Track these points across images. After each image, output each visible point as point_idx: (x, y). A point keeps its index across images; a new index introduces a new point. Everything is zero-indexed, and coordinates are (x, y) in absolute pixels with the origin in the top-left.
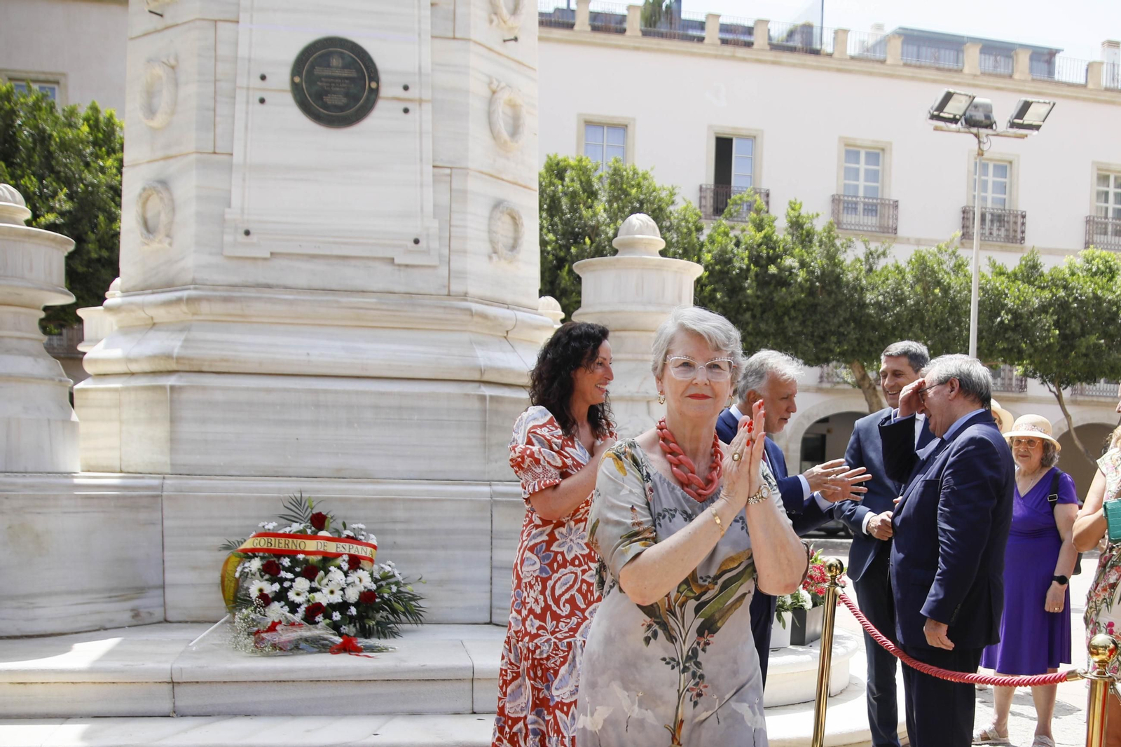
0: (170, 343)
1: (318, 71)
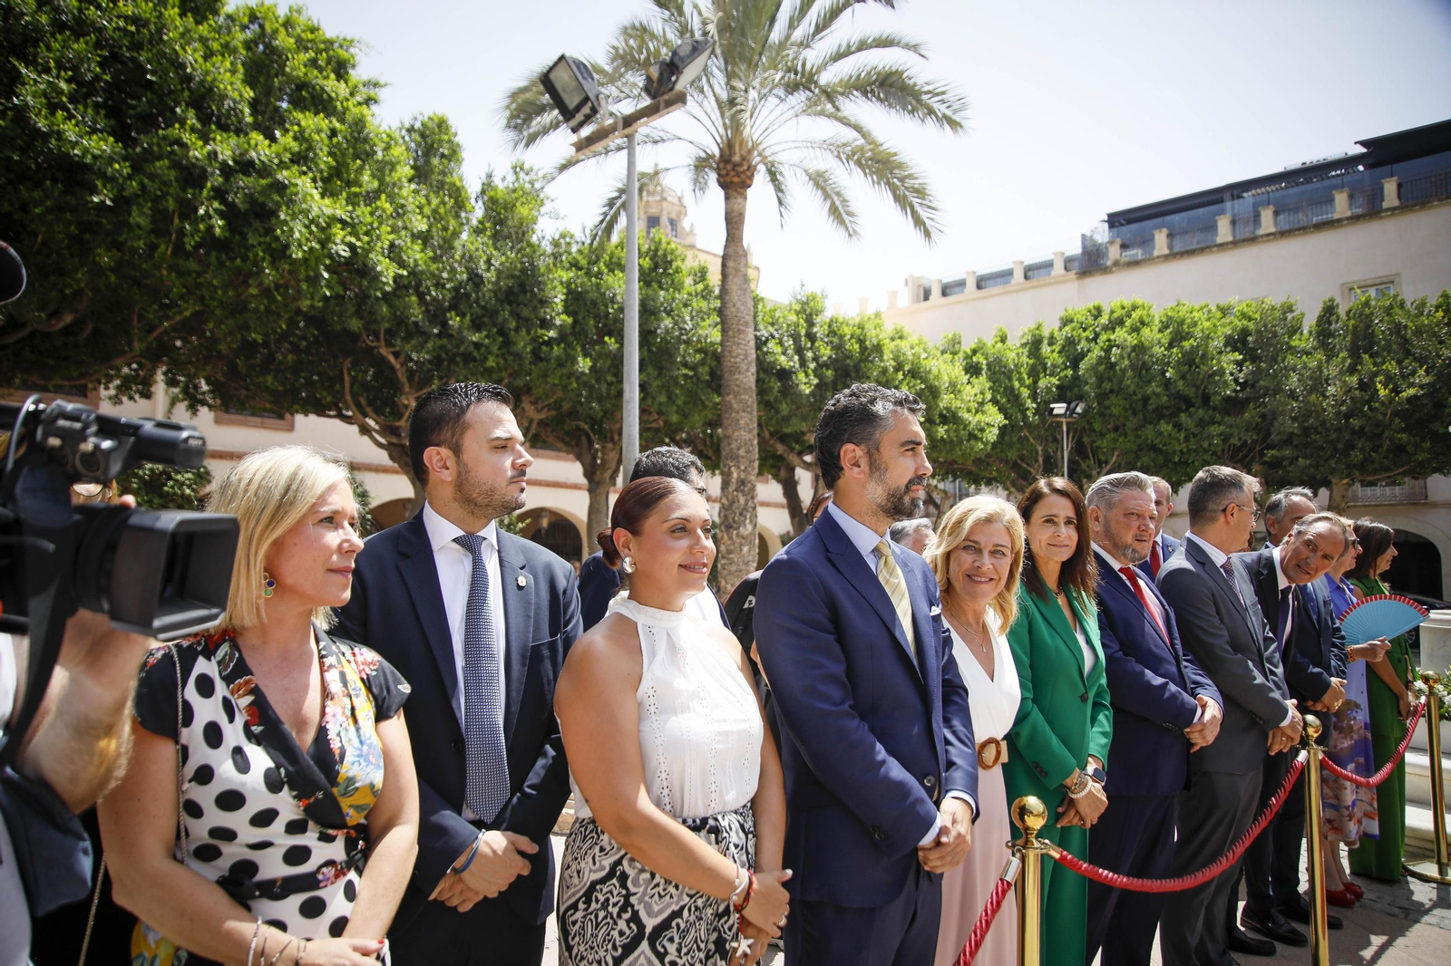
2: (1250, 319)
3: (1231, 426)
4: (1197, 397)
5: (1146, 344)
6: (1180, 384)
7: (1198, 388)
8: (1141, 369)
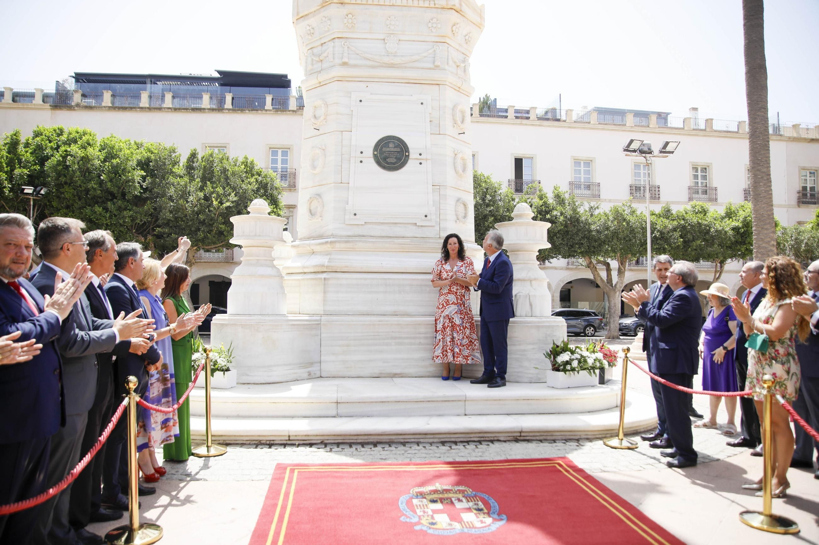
0: (324, 260)
1: (384, 149)
2: (152, 153)
3: (136, 213)
4: (118, 193)
5: (90, 157)
6: (109, 184)
7: (119, 188)
8: (86, 172)
